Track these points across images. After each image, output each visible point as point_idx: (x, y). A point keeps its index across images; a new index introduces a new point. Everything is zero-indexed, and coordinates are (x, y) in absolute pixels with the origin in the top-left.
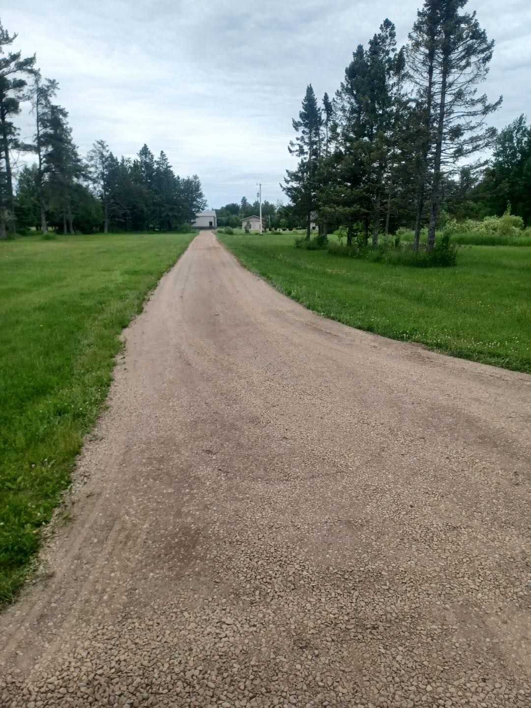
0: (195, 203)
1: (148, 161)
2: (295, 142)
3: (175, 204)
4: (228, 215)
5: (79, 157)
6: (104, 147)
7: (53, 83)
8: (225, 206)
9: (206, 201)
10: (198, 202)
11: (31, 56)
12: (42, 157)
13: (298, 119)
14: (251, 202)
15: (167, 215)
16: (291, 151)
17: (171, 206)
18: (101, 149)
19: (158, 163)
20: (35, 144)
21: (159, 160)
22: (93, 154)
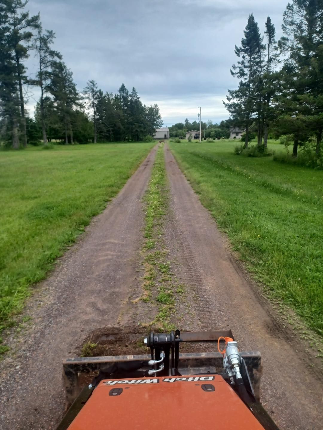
0: (155, 122)
1: (125, 95)
2: (237, 65)
3: (142, 123)
4: (176, 130)
5: (77, 92)
6: (94, 85)
7: (51, 34)
8: (174, 125)
9: (163, 121)
10: (157, 122)
11: (36, 15)
12: (43, 89)
13: (240, 46)
14: (191, 122)
15: (137, 131)
16: (233, 74)
17: (139, 125)
18: (93, 86)
19: (131, 96)
20: (37, 79)
21: (131, 93)
22: (87, 90)
